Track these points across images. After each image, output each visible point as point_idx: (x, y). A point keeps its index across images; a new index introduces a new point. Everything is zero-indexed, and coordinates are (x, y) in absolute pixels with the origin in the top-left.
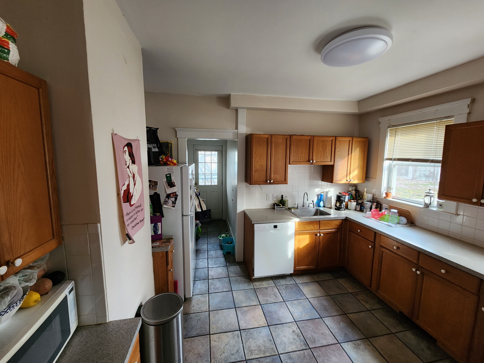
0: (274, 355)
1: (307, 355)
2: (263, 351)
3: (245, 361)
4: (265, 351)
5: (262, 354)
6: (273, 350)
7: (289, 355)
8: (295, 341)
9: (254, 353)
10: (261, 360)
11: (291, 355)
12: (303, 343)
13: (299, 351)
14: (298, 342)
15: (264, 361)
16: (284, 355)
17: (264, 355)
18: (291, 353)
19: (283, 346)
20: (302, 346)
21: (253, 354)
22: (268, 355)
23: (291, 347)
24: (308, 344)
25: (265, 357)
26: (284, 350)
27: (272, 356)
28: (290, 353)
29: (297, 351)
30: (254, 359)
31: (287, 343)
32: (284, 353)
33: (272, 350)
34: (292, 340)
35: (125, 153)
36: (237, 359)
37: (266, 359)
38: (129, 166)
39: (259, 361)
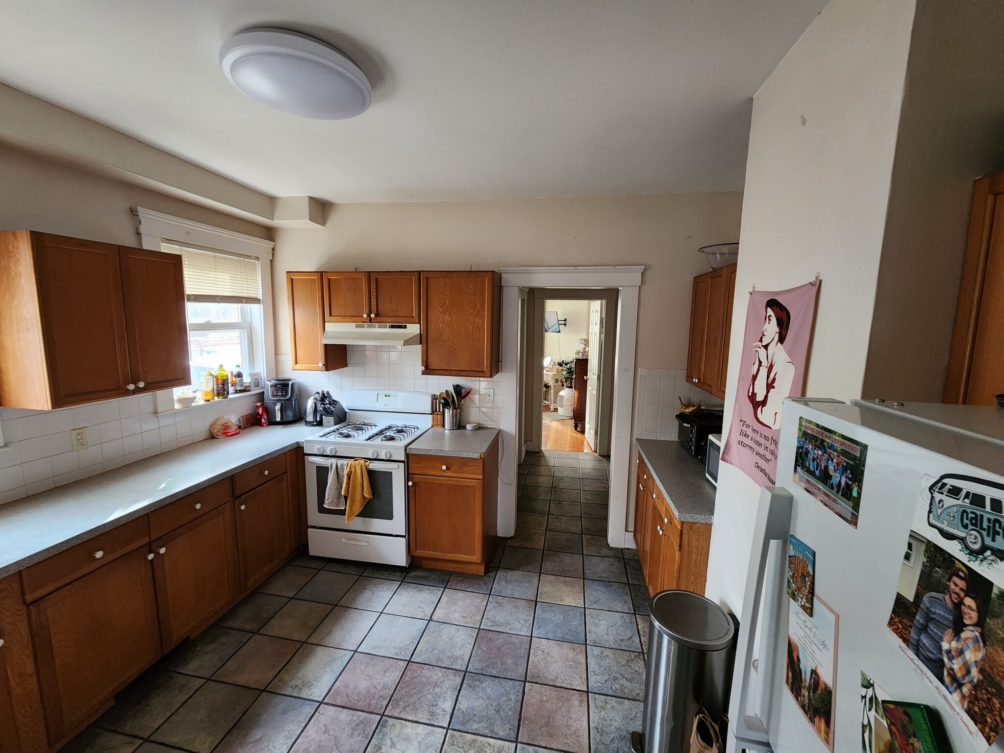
0: (459, 731)
1: (400, 708)
2: (475, 746)
3: (519, 741)
4: (470, 745)
5: (479, 743)
6: (453, 742)
7: (430, 720)
8: (395, 740)
9: (494, 750)
10: (487, 732)
11: (426, 717)
12: (384, 729)
13: (405, 720)
14: (392, 736)
15: (483, 727)
16: (438, 723)
17: (476, 739)
18: (424, 722)
19: (428, 740)
20: (394, 725)
21: (499, 748)
22: (470, 735)
23: (415, 732)
24: (376, 724)
25: (477, 734)
26: (433, 733)
27: (461, 731)
28: (427, 722)
29: (409, 721)
30: (499, 739)
31: (415, 743)
32: (437, 726)
33: (455, 742)
34: (398, 746)
35: (770, 320)
36: (534, 750)
37: (476, 729)
38: (768, 345)
39: (492, 731)
